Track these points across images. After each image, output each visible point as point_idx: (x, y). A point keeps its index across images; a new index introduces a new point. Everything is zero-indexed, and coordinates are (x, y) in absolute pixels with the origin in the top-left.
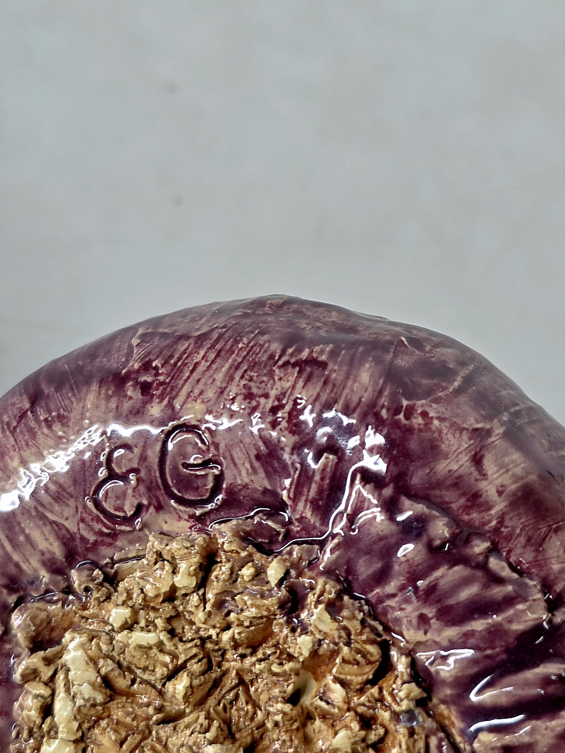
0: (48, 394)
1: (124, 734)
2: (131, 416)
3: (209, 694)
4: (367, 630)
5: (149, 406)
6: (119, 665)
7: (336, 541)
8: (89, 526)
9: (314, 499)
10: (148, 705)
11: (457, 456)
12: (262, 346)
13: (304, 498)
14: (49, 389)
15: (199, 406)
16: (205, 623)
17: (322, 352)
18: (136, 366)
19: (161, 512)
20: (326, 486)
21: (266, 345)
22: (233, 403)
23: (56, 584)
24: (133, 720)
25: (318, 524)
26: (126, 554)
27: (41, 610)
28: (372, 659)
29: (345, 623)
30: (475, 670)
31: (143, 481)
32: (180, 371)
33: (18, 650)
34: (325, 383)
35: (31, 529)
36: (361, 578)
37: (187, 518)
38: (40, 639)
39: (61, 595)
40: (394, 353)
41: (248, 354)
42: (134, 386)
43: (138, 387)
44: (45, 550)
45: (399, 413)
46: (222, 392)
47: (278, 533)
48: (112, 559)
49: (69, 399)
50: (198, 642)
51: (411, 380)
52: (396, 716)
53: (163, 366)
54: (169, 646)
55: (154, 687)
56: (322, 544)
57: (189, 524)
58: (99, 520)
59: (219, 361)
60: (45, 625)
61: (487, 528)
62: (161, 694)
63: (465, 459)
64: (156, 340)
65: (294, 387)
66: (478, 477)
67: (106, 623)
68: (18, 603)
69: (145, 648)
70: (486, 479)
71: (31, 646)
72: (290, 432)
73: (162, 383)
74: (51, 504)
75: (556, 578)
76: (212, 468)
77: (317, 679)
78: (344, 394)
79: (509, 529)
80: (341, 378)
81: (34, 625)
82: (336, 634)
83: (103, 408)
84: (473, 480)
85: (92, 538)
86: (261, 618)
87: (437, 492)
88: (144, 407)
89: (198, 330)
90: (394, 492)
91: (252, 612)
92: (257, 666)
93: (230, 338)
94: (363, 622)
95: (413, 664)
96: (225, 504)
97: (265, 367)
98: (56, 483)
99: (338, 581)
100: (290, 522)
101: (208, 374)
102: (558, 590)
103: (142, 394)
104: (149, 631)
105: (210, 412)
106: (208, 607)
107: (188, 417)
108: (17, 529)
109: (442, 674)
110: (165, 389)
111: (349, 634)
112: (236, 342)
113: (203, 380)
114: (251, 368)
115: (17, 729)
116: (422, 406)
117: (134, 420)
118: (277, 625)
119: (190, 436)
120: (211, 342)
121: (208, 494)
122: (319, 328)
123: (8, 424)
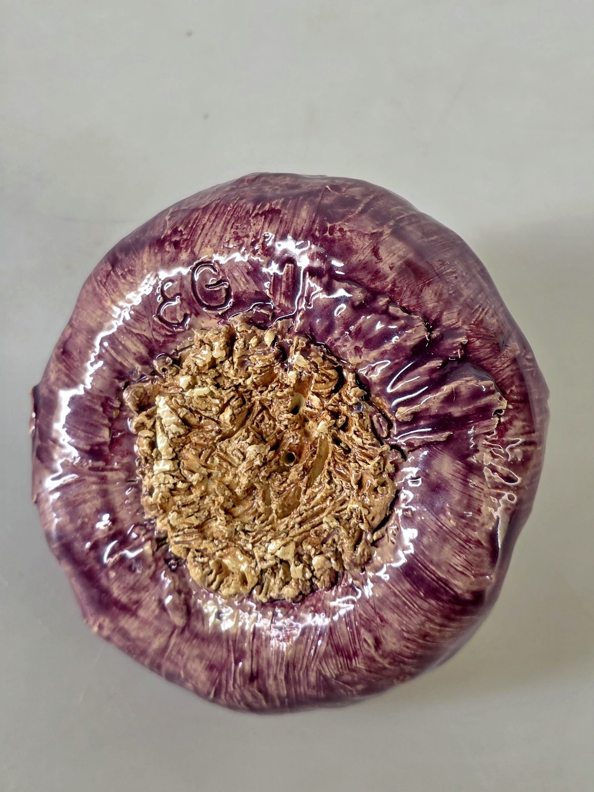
0: (121, 259)
1: (200, 450)
2: (170, 263)
3: (247, 418)
4: (327, 361)
5: (180, 255)
6: (191, 410)
7: (301, 314)
8: (159, 332)
9: (285, 292)
10: (211, 431)
11: (363, 251)
12: (241, 207)
13: (279, 292)
14: (120, 256)
15: (209, 250)
16: (235, 376)
17: (277, 204)
18: (169, 232)
19: (199, 316)
20: (290, 283)
21: (244, 206)
22: (229, 244)
23: (146, 371)
24: (204, 441)
25: (290, 306)
26: (184, 345)
27: (139, 387)
28: (333, 378)
29: (313, 359)
30: (391, 373)
31: (185, 300)
32: (195, 230)
33: (131, 414)
34: (281, 222)
35: (125, 340)
36: (319, 333)
37: (214, 317)
38: (142, 405)
39: (150, 377)
40: (322, 196)
41: (234, 213)
42: (170, 244)
43: (172, 245)
44: (136, 352)
45: (326, 232)
46: (221, 239)
47: (268, 316)
48: (176, 350)
49: (133, 259)
50: (234, 388)
51: (332, 212)
52: (350, 408)
53: (184, 229)
54: (216, 393)
55: (213, 420)
56: (294, 317)
57: (217, 321)
58: (163, 328)
59: (217, 220)
60: (143, 396)
61: (386, 290)
62: (218, 423)
63: (368, 252)
64: (180, 215)
65: (263, 228)
66: (378, 261)
67: (178, 387)
68: (125, 387)
69: (204, 397)
70: (382, 262)
71: (138, 410)
72: (264, 255)
73: (186, 240)
74: (134, 324)
75: (432, 312)
76: (223, 285)
77: (305, 397)
78: (293, 227)
79: (400, 288)
80: (290, 217)
81: (138, 397)
82: (308, 367)
83: (153, 261)
84: (374, 263)
85: (162, 339)
86: (266, 366)
87: (354, 274)
88: (177, 256)
89: (203, 204)
90: (329, 279)
91: (260, 364)
92: (269, 395)
93: (222, 205)
94: (324, 358)
95: (357, 377)
96: (235, 305)
97: (244, 219)
98: (134, 310)
99: (307, 337)
100: (274, 308)
101: (212, 229)
102: (433, 319)
103: (175, 248)
104: (204, 387)
105: (216, 252)
106: (235, 366)
107: (204, 257)
108: (117, 342)
109: (373, 379)
110: (188, 243)
111: (316, 366)
112: (226, 207)
113: (209, 234)
114: (236, 221)
115: (139, 461)
116: (339, 225)
117: (173, 265)
118: (276, 369)
119: (207, 268)
120: (212, 209)
121: (224, 301)
122: (277, 189)
123: (101, 281)
